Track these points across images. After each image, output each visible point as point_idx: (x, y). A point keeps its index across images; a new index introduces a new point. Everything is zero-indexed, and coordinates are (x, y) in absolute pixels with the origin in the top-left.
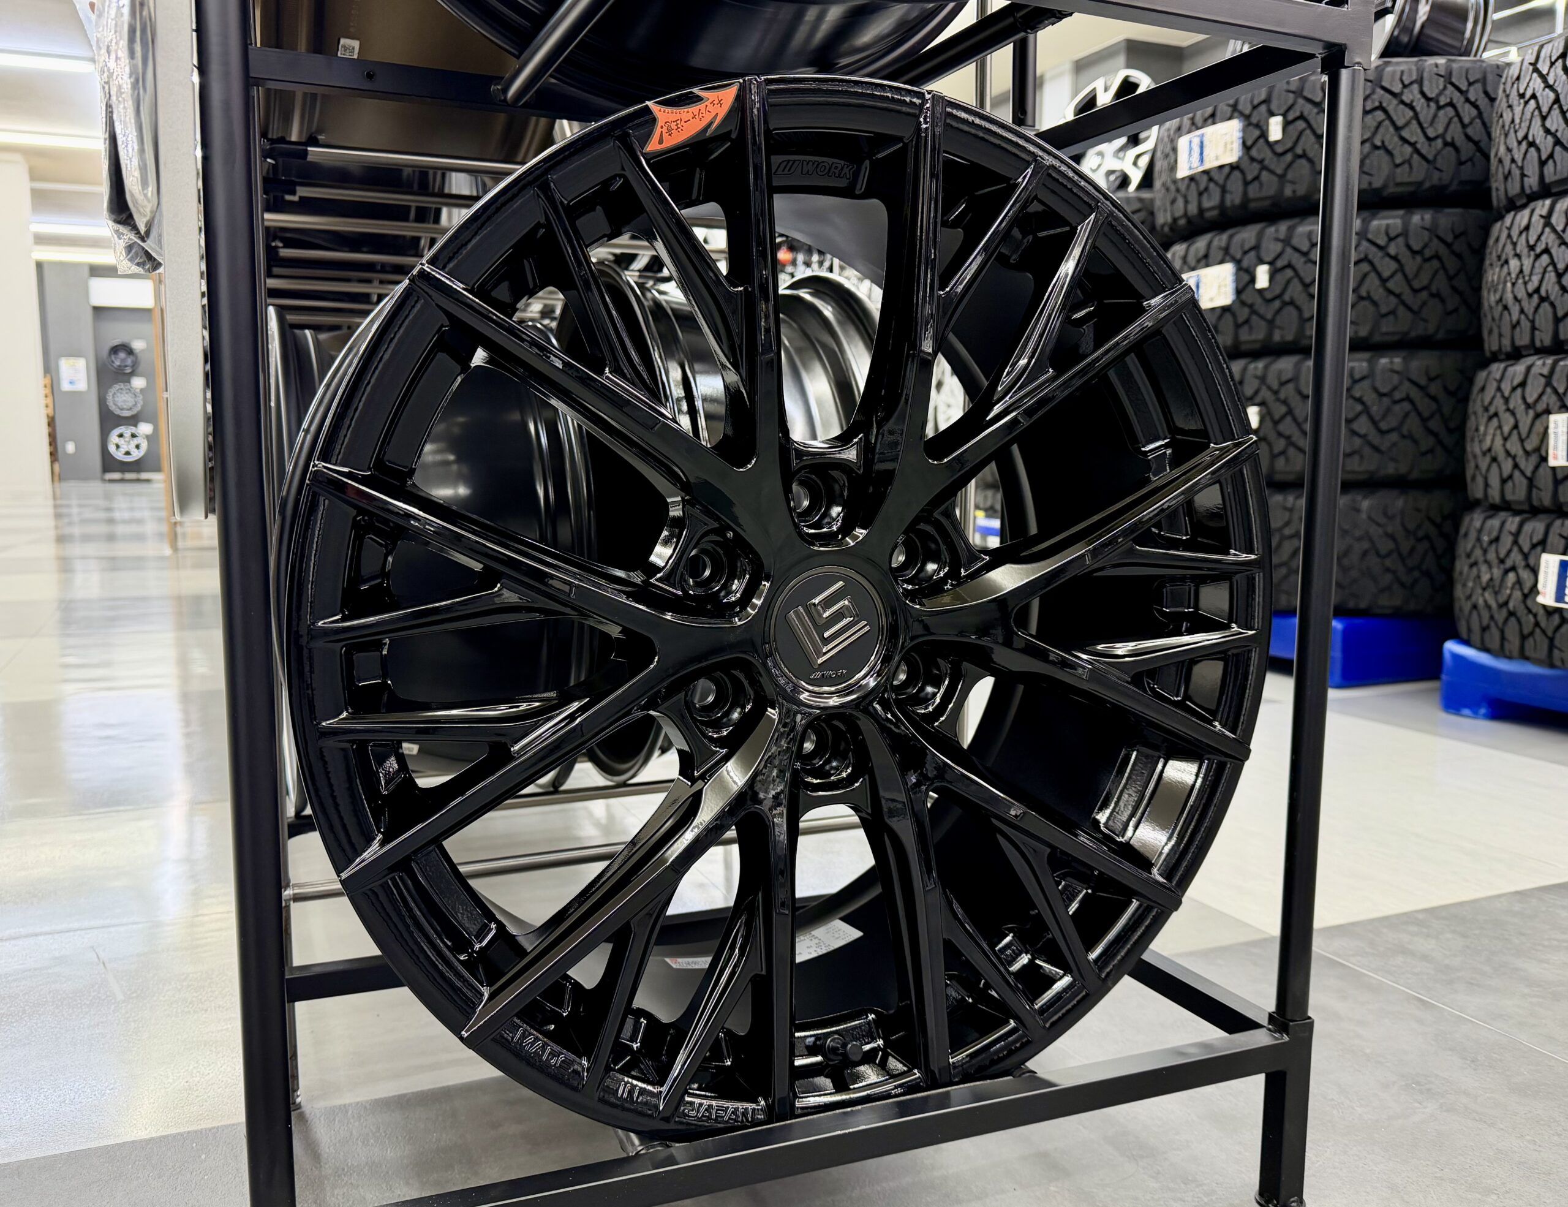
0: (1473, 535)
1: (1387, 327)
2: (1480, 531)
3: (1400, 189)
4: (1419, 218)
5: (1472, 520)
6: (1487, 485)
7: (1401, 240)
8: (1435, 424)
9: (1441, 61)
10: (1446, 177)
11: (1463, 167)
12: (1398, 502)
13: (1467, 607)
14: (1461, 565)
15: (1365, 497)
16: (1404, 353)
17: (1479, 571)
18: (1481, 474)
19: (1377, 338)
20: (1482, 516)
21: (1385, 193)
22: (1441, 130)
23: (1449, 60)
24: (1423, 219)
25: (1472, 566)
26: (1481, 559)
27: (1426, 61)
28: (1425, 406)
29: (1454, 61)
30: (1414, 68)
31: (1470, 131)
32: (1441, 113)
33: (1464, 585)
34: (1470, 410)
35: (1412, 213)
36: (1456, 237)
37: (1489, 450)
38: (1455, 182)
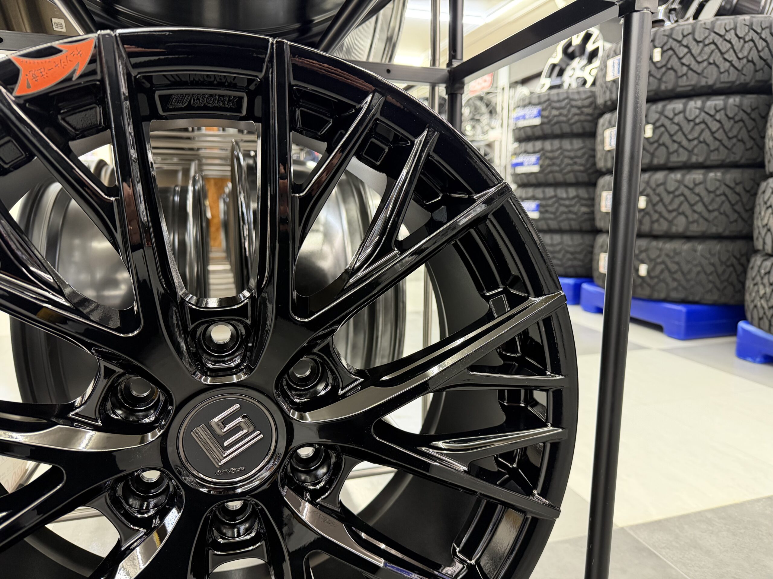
0: (756, 269)
1: (714, 157)
2: (760, 267)
3: (723, 85)
4: (734, 100)
5: (756, 260)
6: (764, 243)
7: (722, 112)
8: (738, 207)
9: (747, 17)
10: (748, 79)
11: (757, 73)
12: (717, 247)
13: (752, 306)
14: (749, 284)
15: (700, 243)
16: (722, 170)
17: (758, 288)
18: (761, 237)
19: (708, 163)
20: (761, 259)
21: (715, 87)
22: (746, 53)
23: (752, 17)
24: (735, 101)
25: (755, 284)
26: (760, 282)
27: (739, 17)
28: (734, 198)
29: (754, 17)
30: (732, 21)
31: (762, 54)
32: (746, 45)
33: (750, 294)
34: (757, 202)
35: (729, 98)
36: (753, 110)
37: (767, 225)
38: (753, 81)
